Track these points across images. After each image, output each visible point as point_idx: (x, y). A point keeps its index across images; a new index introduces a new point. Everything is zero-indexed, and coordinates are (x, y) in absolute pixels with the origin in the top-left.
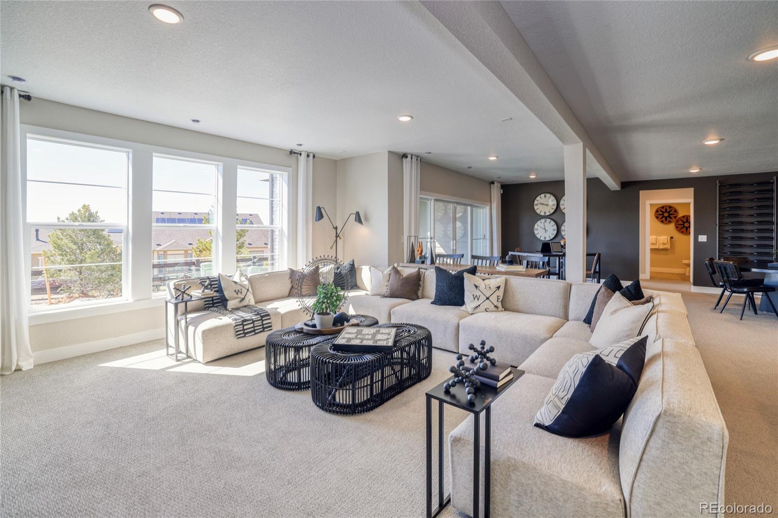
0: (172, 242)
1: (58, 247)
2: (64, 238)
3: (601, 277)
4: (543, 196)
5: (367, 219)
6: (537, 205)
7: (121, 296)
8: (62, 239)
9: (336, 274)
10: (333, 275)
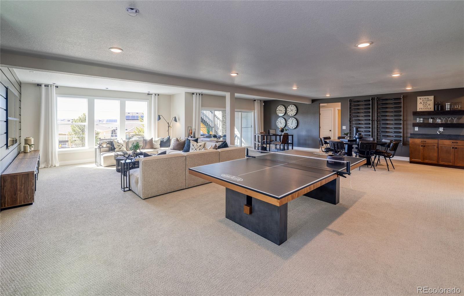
0: (133, 128)
1: (74, 131)
2: (76, 127)
3: (293, 146)
4: (280, 106)
5: (179, 119)
6: (278, 111)
7: (85, 147)
8: (75, 127)
9: (161, 141)
10: (160, 142)
